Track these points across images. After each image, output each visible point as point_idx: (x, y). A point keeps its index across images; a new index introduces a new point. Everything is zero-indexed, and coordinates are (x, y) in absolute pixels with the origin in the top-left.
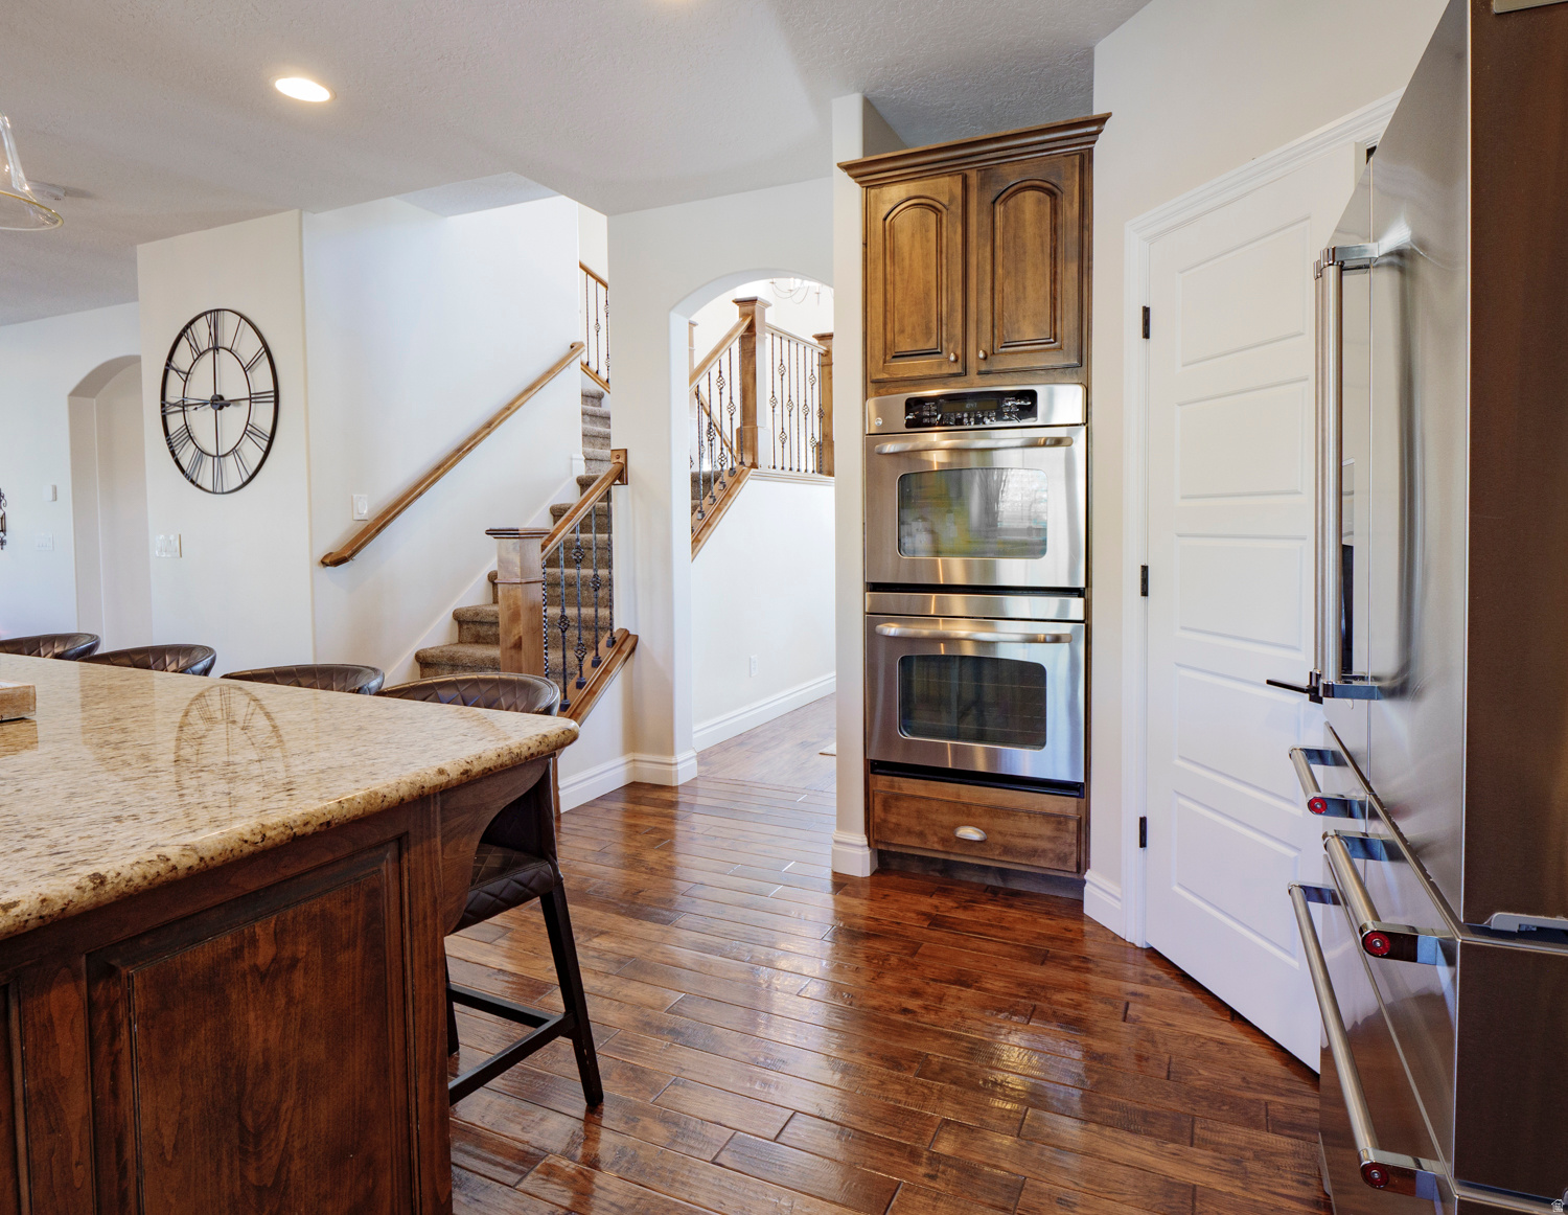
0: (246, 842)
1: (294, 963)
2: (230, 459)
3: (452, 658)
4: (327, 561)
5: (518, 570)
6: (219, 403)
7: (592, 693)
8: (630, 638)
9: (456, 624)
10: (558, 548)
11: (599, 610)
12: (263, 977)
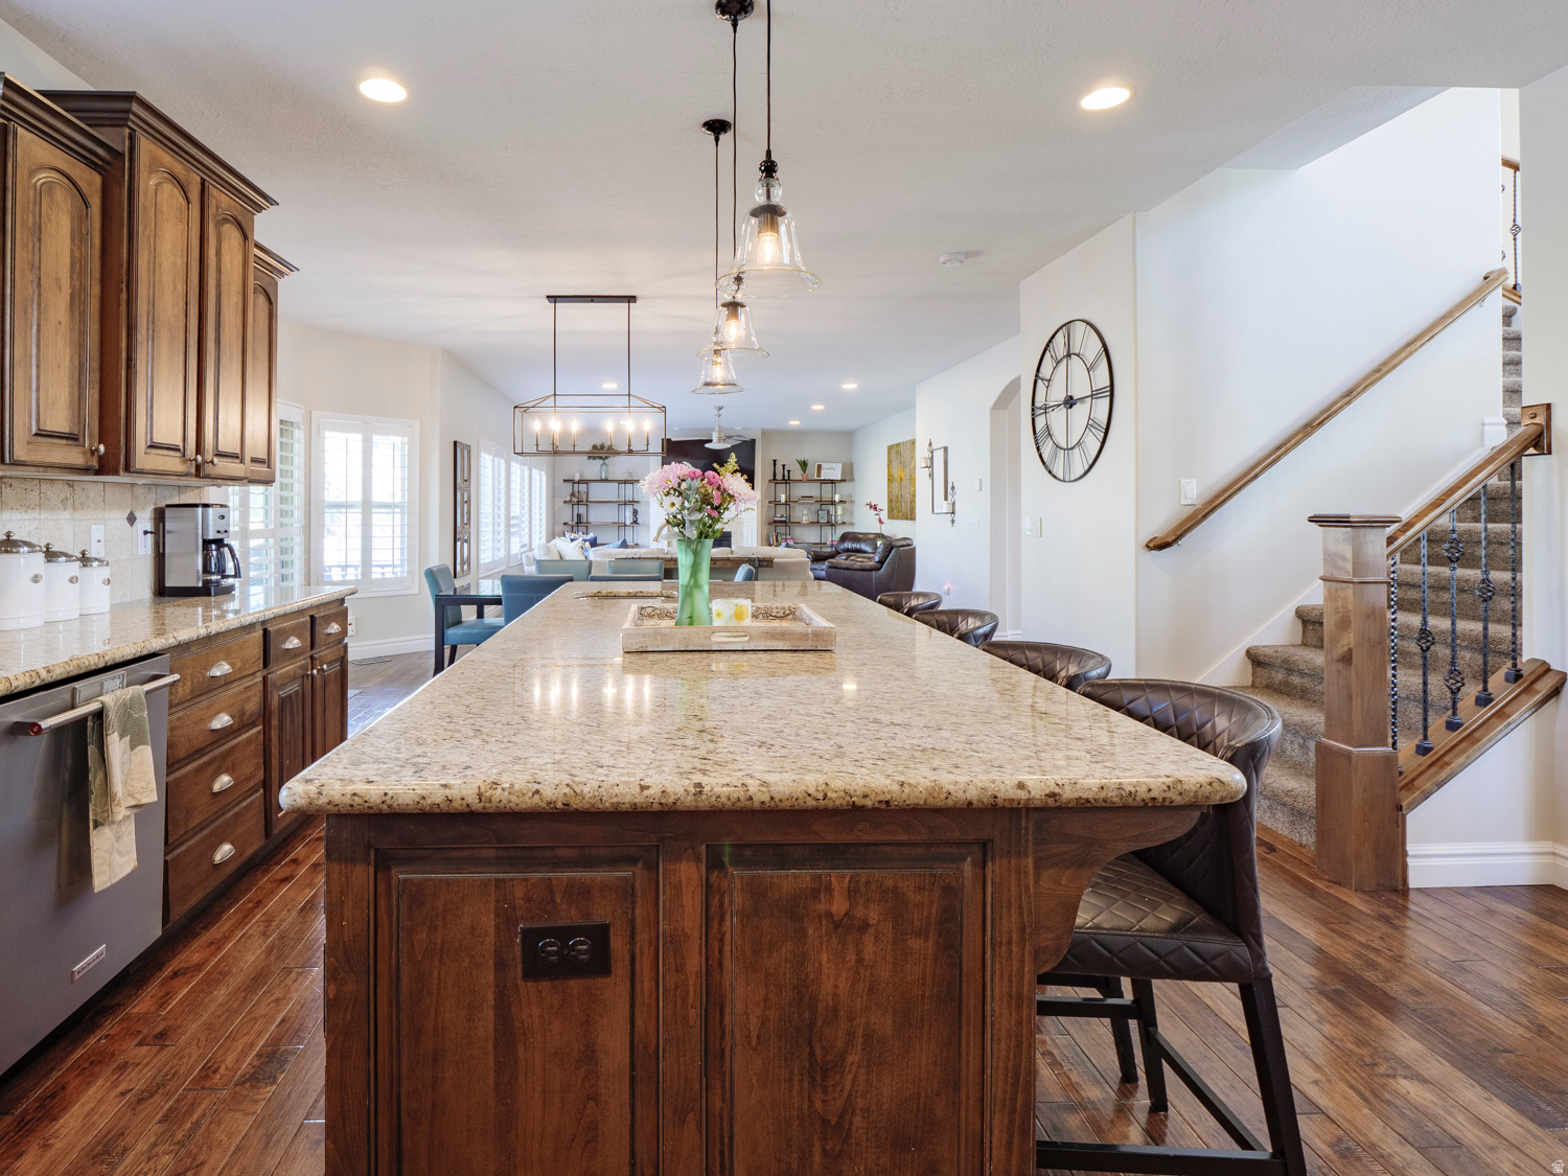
0: (810, 795)
1: (864, 927)
2: (1076, 450)
3: (1286, 661)
4: (1151, 545)
5: (1350, 567)
6: (1070, 402)
7: (1472, 739)
8: (1551, 673)
9: (1300, 623)
10: (1419, 540)
11: (1490, 626)
12: (837, 926)
